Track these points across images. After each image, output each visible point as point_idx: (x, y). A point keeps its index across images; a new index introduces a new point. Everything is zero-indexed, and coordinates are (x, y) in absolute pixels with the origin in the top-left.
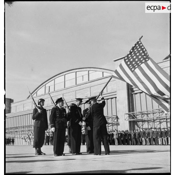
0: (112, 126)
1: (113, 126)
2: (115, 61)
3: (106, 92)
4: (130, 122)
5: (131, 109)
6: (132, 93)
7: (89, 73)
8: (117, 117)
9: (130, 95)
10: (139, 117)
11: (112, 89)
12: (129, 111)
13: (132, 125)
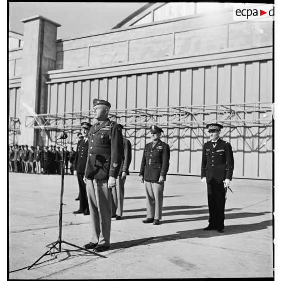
1: (14, 134)
2: (25, 22)
3: (13, 75)
4: (36, 131)
6: (47, 83)
8: (19, 120)
9: (43, 85)
12: (38, 112)
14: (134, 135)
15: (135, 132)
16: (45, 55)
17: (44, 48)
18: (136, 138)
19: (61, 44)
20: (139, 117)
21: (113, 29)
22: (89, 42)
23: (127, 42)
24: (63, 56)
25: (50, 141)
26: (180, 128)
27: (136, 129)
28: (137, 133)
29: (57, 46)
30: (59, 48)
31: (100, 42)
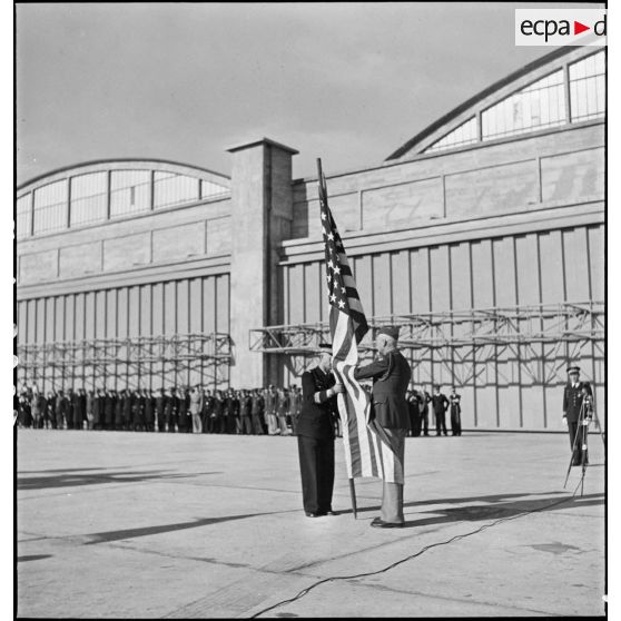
0: (213, 367)
1: (216, 365)
2: (232, 151)
3: (202, 251)
4: (267, 356)
5: (273, 316)
6: (281, 263)
7: (155, 179)
8: (229, 337)
9: (273, 268)
10: (297, 343)
11: (222, 244)
12: (268, 322)
13: (273, 366)
14: (470, 357)
15: (474, 351)
16: (276, 211)
17: (273, 199)
18: (475, 363)
19: (301, 187)
20: (479, 322)
21: (387, 160)
22: (361, 181)
23: (440, 180)
24: (307, 211)
25: (291, 374)
26: (568, 342)
27: (474, 345)
28: (477, 355)
29: (294, 191)
30: (298, 197)
31: (383, 180)
